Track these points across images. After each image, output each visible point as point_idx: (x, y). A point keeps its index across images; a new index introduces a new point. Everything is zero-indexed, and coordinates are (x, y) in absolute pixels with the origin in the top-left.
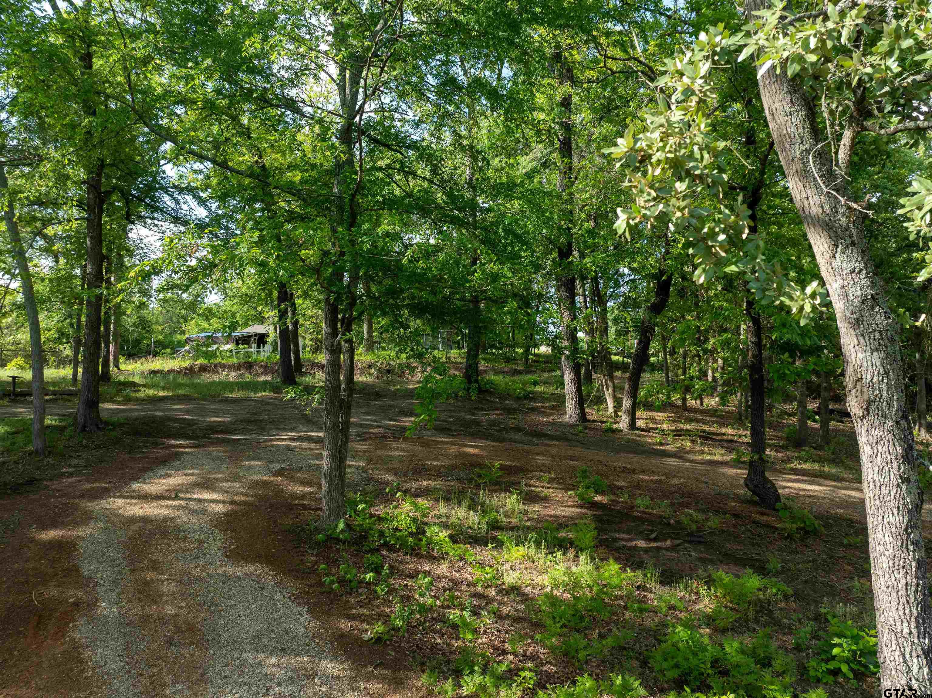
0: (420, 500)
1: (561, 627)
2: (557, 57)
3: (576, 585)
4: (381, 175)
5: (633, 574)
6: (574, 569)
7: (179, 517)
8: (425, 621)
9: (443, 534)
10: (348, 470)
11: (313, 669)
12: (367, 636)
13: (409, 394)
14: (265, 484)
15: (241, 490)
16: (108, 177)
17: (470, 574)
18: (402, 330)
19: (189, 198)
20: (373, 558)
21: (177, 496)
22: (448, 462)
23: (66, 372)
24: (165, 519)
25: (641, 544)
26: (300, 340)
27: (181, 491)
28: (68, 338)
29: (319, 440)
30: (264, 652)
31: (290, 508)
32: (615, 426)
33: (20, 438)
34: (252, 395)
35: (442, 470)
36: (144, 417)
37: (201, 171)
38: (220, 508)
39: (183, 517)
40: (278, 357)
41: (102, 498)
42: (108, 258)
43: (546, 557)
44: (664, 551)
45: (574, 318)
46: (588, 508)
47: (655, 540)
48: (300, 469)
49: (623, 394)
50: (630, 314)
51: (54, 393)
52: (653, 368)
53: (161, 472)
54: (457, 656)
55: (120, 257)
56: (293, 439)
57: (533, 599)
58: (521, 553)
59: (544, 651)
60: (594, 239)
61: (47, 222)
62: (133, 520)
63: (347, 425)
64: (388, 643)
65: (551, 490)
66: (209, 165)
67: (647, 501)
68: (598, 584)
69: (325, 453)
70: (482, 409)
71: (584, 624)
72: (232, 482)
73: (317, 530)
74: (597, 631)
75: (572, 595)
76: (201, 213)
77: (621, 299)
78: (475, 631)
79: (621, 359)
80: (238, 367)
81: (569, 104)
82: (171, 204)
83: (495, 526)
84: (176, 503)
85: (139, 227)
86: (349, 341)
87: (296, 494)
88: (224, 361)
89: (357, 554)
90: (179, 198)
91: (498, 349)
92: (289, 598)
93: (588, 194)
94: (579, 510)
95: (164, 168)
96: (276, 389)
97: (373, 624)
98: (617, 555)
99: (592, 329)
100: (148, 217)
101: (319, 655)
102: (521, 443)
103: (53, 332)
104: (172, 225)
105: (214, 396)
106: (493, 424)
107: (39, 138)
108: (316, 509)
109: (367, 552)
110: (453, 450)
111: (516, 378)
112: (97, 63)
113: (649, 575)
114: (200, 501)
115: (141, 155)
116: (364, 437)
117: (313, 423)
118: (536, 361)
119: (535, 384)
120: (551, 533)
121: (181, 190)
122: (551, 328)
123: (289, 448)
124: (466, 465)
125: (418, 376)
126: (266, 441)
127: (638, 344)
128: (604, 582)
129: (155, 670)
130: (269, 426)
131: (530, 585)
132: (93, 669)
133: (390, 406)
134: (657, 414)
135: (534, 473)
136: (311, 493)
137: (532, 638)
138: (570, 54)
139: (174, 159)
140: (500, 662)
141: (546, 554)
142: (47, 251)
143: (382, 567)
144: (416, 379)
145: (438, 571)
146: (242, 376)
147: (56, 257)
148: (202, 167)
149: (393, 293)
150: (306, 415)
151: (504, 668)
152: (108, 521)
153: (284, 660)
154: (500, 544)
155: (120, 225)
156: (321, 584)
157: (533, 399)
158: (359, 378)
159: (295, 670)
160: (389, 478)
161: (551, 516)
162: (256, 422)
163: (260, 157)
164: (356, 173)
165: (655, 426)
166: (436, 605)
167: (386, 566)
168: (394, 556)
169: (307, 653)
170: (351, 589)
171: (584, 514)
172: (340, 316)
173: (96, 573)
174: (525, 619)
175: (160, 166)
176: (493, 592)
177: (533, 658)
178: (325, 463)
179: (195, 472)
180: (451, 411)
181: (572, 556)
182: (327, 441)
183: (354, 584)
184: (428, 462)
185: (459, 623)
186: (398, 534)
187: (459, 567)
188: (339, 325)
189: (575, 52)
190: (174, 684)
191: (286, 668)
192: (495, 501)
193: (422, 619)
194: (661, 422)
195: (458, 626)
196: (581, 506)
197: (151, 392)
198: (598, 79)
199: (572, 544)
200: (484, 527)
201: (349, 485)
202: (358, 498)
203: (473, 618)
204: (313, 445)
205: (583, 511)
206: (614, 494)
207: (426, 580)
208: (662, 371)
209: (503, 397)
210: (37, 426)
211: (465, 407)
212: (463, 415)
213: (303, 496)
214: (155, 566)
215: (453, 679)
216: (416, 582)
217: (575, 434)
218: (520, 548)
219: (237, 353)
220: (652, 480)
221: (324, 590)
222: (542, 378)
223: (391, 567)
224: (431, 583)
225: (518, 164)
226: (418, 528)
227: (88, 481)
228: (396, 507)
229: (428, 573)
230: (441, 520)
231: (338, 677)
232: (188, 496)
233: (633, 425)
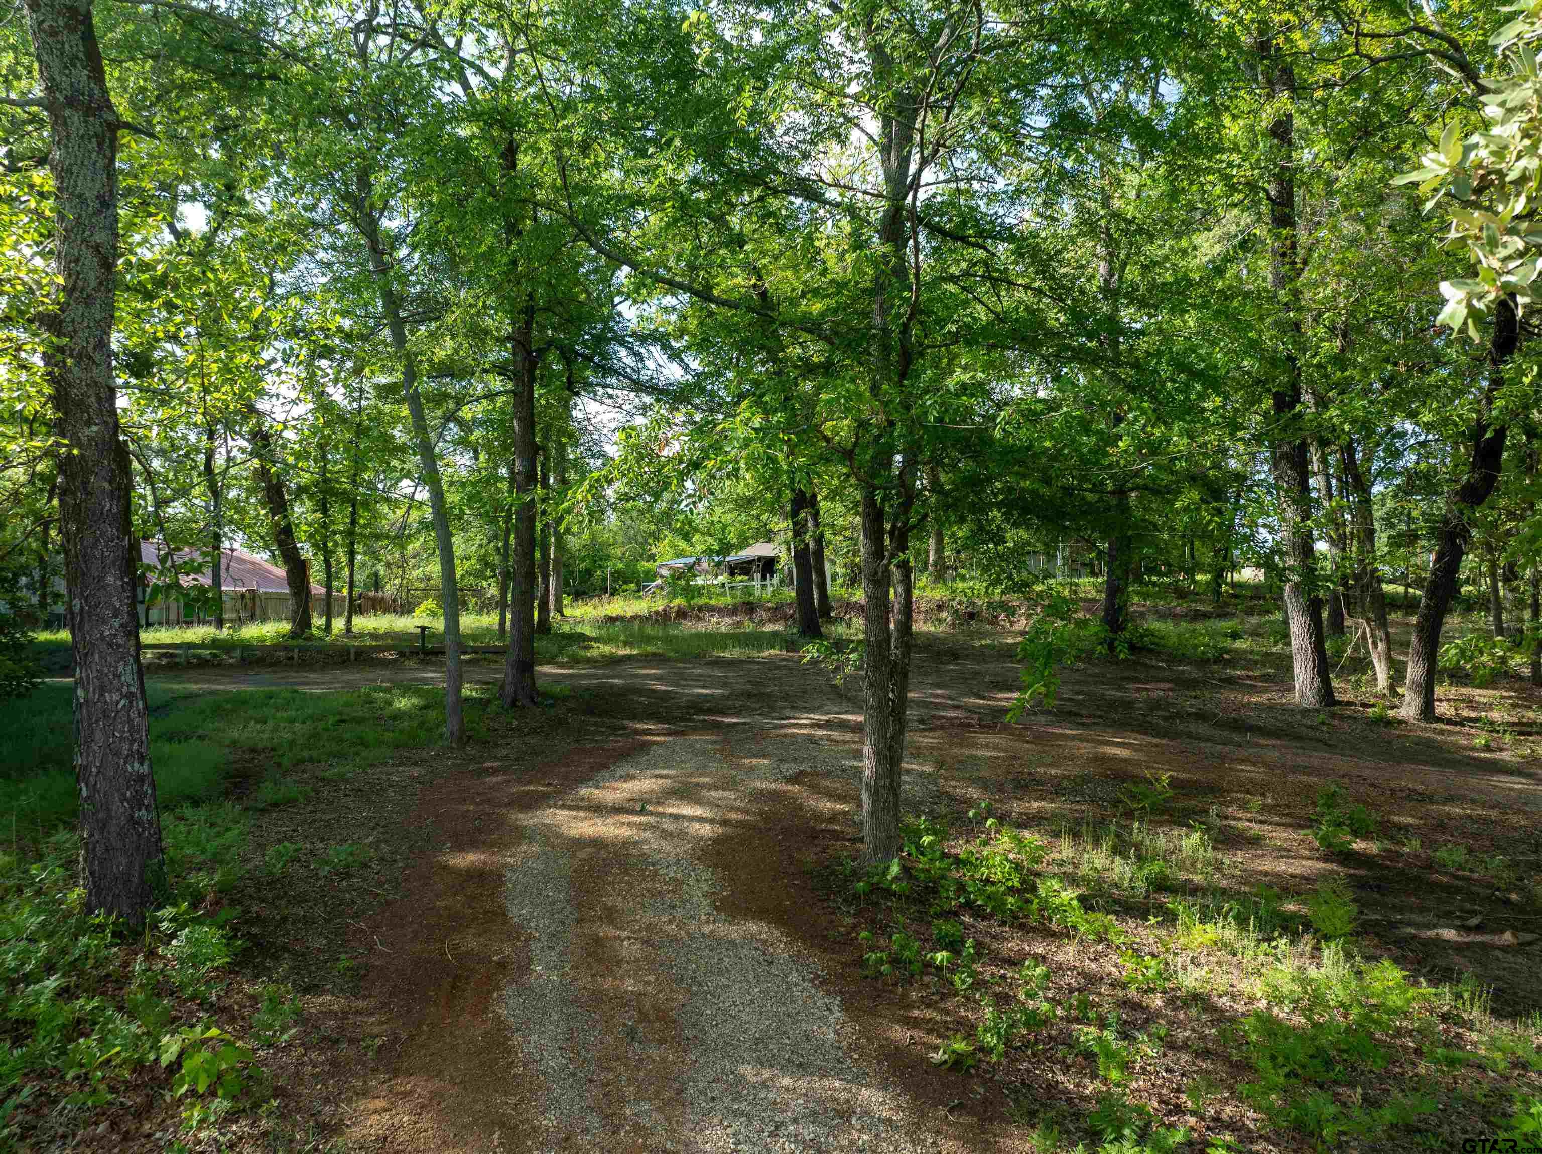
0: (1026, 833)
1: (1287, 1075)
2: (1263, 47)
3: (1317, 1001)
4: (951, 288)
5: (1433, 991)
6: (1313, 973)
7: (646, 842)
8: (1036, 1042)
9: (1068, 895)
10: (905, 778)
11: (848, 1101)
12: (937, 1057)
13: (1008, 653)
14: (775, 796)
15: (738, 803)
16: (542, 328)
17: (1116, 966)
18: (991, 546)
19: (656, 350)
20: (947, 927)
21: (643, 808)
22: (1076, 771)
23: (491, 620)
24: (627, 844)
25: (1449, 934)
26: (827, 566)
27: (649, 802)
28: (493, 571)
29: (856, 728)
30: (772, 1066)
31: (814, 836)
32: (1391, 713)
33: (432, 715)
34: (755, 654)
35: (1065, 783)
36: (600, 686)
37: (674, 308)
38: (706, 830)
39: (652, 843)
40: (793, 594)
41: (538, 808)
42: (544, 449)
43: (1257, 946)
44: (1498, 954)
45: (1306, 517)
46: (1341, 863)
47: (1479, 929)
48: (827, 774)
49: (1407, 654)
50: (1419, 506)
51: (475, 651)
52: (1469, 605)
53: (620, 772)
54: (1092, 1107)
55: (562, 448)
56: (817, 725)
57: (1233, 1019)
58: (1209, 936)
59: (1255, 1116)
60: (1343, 370)
61: (460, 402)
62: (578, 843)
63: (902, 703)
64: (973, 1071)
65: (1266, 827)
66: (685, 297)
67: (1460, 855)
68: (1359, 1002)
69: (867, 749)
70: (1137, 680)
71: (1332, 1075)
72: (724, 790)
73: (856, 874)
74: (1359, 1090)
75: (1309, 1018)
76: (673, 373)
77: (1399, 481)
78: (1126, 1067)
79: (1401, 589)
80: (733, 611)
81: (1288, 132)
82: (629, 361)
83: (1161, 885)
84: (643, 819)
85: (586, 400)
86: (904, 567)
87: (822, 813)
88: (713, 602)
89: (921, 918)
90: (643, 351)
91: (1160, 574)
92: (812, 981)
93: (1328, 291)
94: (1321, 865)
95: (619, 308)
96: (791, 645)
97: (948, 1037)
98: (1399, 953)
99: (1342, 538)
100: (598, 385)
101: (858, 1079)
102: (1207, 740)
103: (473, 561)
104: (632, 395)
105: (697, 657)
106: (1155, 706)
107: (450, 278)
108: (854, 840)
109: (938, 916)
110: (1086, 749)
111: (1199, 626)
112: (524, 160)
113: (1466, 996)
114: (676, 817)
115: (586, 291)
116: (929, 724)
117: (849, 700)
118: (1235, 596)
119: (1235, 636)
120: (1267, 904)
121: (643, 339)
122: (1264, 533)
123: (811, 739)
124: (1108, 776)
125: (1022, 624)
126: (776, 727)
127: (1437, 561)
128: (1374, 1001)
129: (611, 1076)
130: (779, 704)
131: (1226, 994)
132: (525, 1065)
133: (977, 674)
134: (1478, 692)
135: (1234, 795)
136: (845, 813)
137: (1231, 1088)
138: (1288, 40)
139: (634, 295)
140: (1171, 1126)
141: (1259, 941)
142: (463, 442)
143: (963, 943)
144: (1018, 627)
145: (1060, 958)
146: (739, 624)
147: (476, 451)
148: (674, 301)
149: (974, 483)
150: (834, 686)
151: (1178, 1137)
152: (546, 844)
153: (802, 1084)
154: (1170, 918)
155: (560, 399)
156: (861, 963)
157: (1231, 663)
158: (920, 626)
159: (821, 1101)
160: (973, 793)
161: (1266, 874)
162: (761, 696)
163: (760, 278)
164: (910, 290)
165: (1473, 715)
166: (1055, 1016)
167: (969, 943)
168: (982, 925)
169: (838, 1074)
170: (912, 976)
171: (1331, 871)
172: (888, 526)
173: (529, 921)
174: (1217, 1055)
175: (614, 306)
176: (1157, 1002)
177: (1233, 1126)
178: (868, 765)
179: (673, 772)
180: (1078, 682)
181: (1308, 948)
182: (868, 729)
183: (915, 967)
184: (1041, 770)
185: (1096, 1049)
186: (989, 888)
187: (1096, 952)
188: (887, 542)
189: (1296, 35)
190: (637, 1101)
191: (805, 1095)
192: (1162, 842)
193: (1031, 1037)
194: (1490, 707)
195: (1096, 1054)
196: (1326, 859)
197: (607, 649)
198: (1343, 78)
199: (1307, 925)
200: (1142, 886)
201: (907, 802)
202: (922, 823)
203: (1121, 1043)
204: (849, 736)
205: (1329, 866)
206: (1392, 838)
207: (1038, 971)
208: (1488, 610)
209: (1174, 658)
210: (450, 700)
211: (1104, 676)
212: (1099, 690)
213: (834, 817)
214: (611, 916)
215: (1085, 1146)
216: (1020, 972)
217: (1311, 727)
218: (1209, 927)
219: (732, 588)
220: (1469, 817)
221: (866, 973)
222: (1247, 626)
223: (978, 945)
224: (1047, 977)
225: (1195, 248)
226: (1023, 882)
227: (519, 781)
228: (986, 843)
229: (1042, 959)
230: (1063, 869)
231: (890, 1120)
232: (660, 809)
233: (1427, 711)
